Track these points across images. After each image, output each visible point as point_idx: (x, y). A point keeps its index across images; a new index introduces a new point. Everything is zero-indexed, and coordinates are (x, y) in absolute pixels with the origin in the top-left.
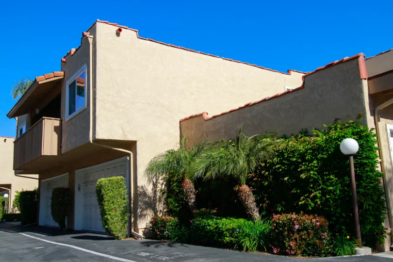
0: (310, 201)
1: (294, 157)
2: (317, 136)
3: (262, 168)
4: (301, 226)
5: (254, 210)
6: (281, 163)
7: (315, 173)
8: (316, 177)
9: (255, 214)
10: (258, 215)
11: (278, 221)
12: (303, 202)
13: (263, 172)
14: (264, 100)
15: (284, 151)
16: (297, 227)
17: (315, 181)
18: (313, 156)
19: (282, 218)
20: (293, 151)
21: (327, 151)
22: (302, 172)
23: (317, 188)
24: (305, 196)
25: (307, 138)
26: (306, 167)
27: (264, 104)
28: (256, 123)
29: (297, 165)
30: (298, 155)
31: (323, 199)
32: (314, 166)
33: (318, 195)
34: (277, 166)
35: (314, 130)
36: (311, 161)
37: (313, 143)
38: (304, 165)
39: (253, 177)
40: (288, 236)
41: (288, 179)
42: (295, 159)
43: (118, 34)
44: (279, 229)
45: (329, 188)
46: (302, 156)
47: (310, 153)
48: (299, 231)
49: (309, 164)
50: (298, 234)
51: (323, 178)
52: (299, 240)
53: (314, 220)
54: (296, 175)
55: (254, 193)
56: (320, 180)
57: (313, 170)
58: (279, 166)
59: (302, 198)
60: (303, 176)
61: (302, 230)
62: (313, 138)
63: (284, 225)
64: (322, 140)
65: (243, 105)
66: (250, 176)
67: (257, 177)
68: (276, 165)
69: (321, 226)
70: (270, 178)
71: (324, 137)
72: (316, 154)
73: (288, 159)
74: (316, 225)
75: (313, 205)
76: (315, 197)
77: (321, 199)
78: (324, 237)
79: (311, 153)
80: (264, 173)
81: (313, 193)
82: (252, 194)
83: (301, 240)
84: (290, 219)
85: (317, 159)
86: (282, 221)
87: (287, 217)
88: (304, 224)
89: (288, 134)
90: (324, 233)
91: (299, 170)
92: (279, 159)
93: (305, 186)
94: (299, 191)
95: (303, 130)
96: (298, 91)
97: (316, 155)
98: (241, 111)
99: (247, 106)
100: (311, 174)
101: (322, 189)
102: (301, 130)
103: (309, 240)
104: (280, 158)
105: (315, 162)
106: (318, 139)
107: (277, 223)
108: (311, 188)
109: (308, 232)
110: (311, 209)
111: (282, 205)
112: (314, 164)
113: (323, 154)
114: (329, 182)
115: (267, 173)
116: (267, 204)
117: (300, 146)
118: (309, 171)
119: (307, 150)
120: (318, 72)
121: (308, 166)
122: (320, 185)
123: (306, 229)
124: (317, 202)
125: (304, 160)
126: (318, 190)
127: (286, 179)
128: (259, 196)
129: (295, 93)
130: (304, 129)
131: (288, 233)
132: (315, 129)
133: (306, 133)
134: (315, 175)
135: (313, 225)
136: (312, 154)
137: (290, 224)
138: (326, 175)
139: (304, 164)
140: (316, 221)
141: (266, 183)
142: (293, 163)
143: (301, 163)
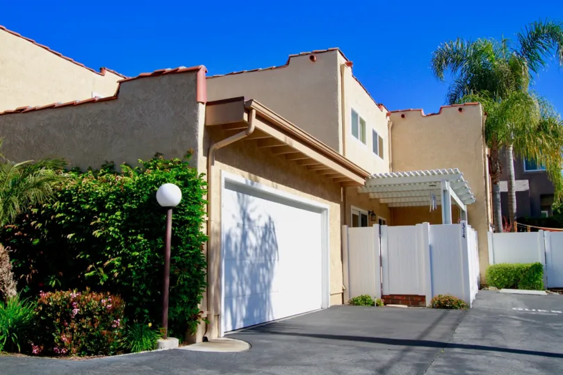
0: (102, 271)
1: (87, 202)
2: (128, 175)
3: (33, 217)
4: (83, 309)
5: (8, 285)
6: (65, 210)
7: (116, 230)
8: (117, 237)
9: (10, 291)
10: (14, 292)
11: (46, 303)
12: (92, 273)
13: (33, 223)
14: (52, 107)
15: (72, 192)
16: (76, 311)
17: (115, 242)
18: (117, 204)
19: (53, 298)
20: (87, 193)
21: (138, 198)
22: (96, 227)
23: (116, 253)
24: (95, 265)
25: (112, 177)
26: (103, 219)
27: (51, 112)
28: (33, 142)
29: (90, 215)
30: (94, 200)
31: (122, 270)
32: (115, 219)
33: (116, 263)
34: (59, 215)
35: (123, 166)
36: (113, 211)
37: (119, 185)
38: (101, 217)
39: (14, 230)
40: (59, 326)
41: (72, 237)
42: (87, 207)
44: (45, 315)
45: (134, 254)
46: (100, 202)
47: (111, 200)
48: (78, 317)
49: (108, 216)
50: (77, 322)
51: (126, 239)
52: (78, 331)
53: (104, 301)
54: (87, 231)
55: (12, 256)
56: (121, 241)
57: (113, 225)
58: (62, 215)
59: (91, 266)
60: (97, 233)
61: (84, 316)
62: (120, 178)
63: (56, 308)
64: (133, 181)
65: (13, 108)
66: (8, 228)
67: (22, 231)
68: (57, 213)
69: (114, 310)
70: (44, 233)
71: (137, 178)
72: (121, 201)
73: (77, 205)
74: (106, 309)
75: (106, 277)
76: (112, 266)
77: (119, 269)
78: (115, 326)
79: (114, 199)
80: (35, 225)
81: (110, 259)
82: (8, 258)
83: (80, 332)
84: (67, 300)
85: (122, 209)
86: (54, 302)
87: (62, 295)
88: (88, 307)
89: (84, 167)
90: (116, 319)
91: (92, 223)
92: (63, 204)
93: (97, 249)
94: (88, 256)
95: (107, 162)
96: (108, 102)
97: (121, 204)
98: (9, 117)
99: (20, 111)
100: (110, 231)
101: (123, 255)
102: (104, 163)
103: (93, 331)
104: (66, 202)
105: (118, 213)
106: (128, 179)
107: (45, 306)
108: (107, 252)
109: (94, 318)
110: (102, 283)
111: (58, 277)
112: (117, 216)
113: (132, 203)
114: (135, 245)
115: (39, 225)
116: (33, 275)
117: (98, 188)
118: (107, 226)
119: (109, 194)
120: (141, 80)
121: (107, 219)
122: (121, 248)
123: (90, 314)
124: (113, 273)
125: (102, 209)
126: (116, 256)
127: (70, 236)
128: (22, 263)
129: (103, 105)
130: (109, 161)
131: (62, 320)
132: (126, 164)
133: (111, 169)
134: (116, 233)
135: (101, 308)
136: (115, 201)
137: (66, 307)
138: (132, 234)
139: (101, 214)
140: (106, 302)
141: (36, 242)
142: (83, 212)
143: (97, 214)
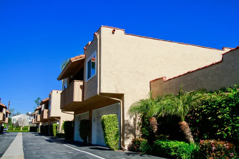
0: (224, 133)
1: (214, 105)
2: (230, 92)
3: (195, 111)
4: (217, 148)
5: (190, 137)
6: (207, 108)
7: (228, 115)
8: (228, 118)
9: (191, 139)
10: (192, 139)
11: (202, 144)
12: (220, 133)
13: (196, 114)
14: (199, 69)
15: (208, 101)
16: (214, 148)
17: (228, 121)
18: (226, 104)
19: (205, 142)
20: (214, 101)
21: (235, 101)
22: (219, 114)
23: (229, 125)
24: (221, 130)
25: (224, 93)
26: (222, 111)
27: (198, 72)
28: (194, 83)
29: (216, 110)
30: (217, 103)
31: (233, 132)
32: (226, 111)
33: (229, 129)
34: (205, 110)
35: (228, 88)
36: (225, 108)
37: (226, 97)
38: (221, 110)
39: (190, 117)
40: (209, 153)
41: (211, 119)
42: (215, 106)
43: (113, 33)
44: (203, 149)
45: (237, 125)
46: (220, 104)
47: (224, 103)
48: (215, 151)
49: (223, 109)
50: (215, 152)
51: (232, 119)
52: (216, 156)
53: (225, 145)
54: (216, 116)
56: (230, 120)
57: (226, 114)
58: (206, 110)
59: (219, 130)
60: (220, 117)
61: (217, 150)
62: (227, 93)
63: (206, 146)
64: (232, 94)
65: (186, 72)
66: (188, 116)
67: (193, 117)
68: (203, 110)
69: (230, 148)
70: (200, 117)
71: (234, 93)
72: (228, 103)
73: (211, 106)
74: (226, 148)
75: (226, 135)
77: (231, 131)
78: (231, 156)
79: (225, 102)
80: (197, 114)
81: (227, 127)
82: (189, 127)
83: (217, 156)
84: (210, 143)
85: (229, 107)
86: (205, 144)
87: (208, 141)
88: (219, 147)
89: (213, 91)
90: (231, 153)
91: (217, 113)
92: (206, 106)
93: (221, 123)
94: (218, 126)
95: (222, 88)
96: (219, 64)
97: (228, 104)
98: (185, 76)
99: (188, 73)
100: (225, 116)
101: (232, 125)
102: (221, 88)
103: (222, 157)
104: (206, 105)
105: (227, 108)
106: (231, 94)
107: (202, 145)
108: (225, 124)
109: (221, 152)
110: (225, 137)
111: (208, 135)
112: (227, 109)
113: (233, 104)
114: (237, 121)
115: (198, 114)
116: (198, 133)
117: (218, 98)
118: (223, 114)
119: (222, 101)
121: (223, 111)
122: (231, 123)
123: (219, 149)
124: (229, 133)
125: (220, 107)
126: (229, 126)
127: (210, 118)
128: (194, 129)
129: (217, 65)
130: (223, 87)
131: (209, 151)
132: (230, 88)
133: (224, 90)
134: (228, 116)
135: (224, 148)
136: (226, 103)
137: (209, 146)
138: (235, 117)
139: (220, 109)
140: (226, 145)
141: (198, 121)
142: (214, 109)
143: (218, 109)
